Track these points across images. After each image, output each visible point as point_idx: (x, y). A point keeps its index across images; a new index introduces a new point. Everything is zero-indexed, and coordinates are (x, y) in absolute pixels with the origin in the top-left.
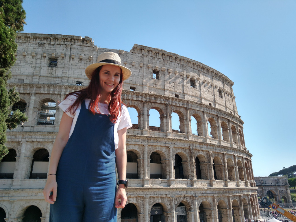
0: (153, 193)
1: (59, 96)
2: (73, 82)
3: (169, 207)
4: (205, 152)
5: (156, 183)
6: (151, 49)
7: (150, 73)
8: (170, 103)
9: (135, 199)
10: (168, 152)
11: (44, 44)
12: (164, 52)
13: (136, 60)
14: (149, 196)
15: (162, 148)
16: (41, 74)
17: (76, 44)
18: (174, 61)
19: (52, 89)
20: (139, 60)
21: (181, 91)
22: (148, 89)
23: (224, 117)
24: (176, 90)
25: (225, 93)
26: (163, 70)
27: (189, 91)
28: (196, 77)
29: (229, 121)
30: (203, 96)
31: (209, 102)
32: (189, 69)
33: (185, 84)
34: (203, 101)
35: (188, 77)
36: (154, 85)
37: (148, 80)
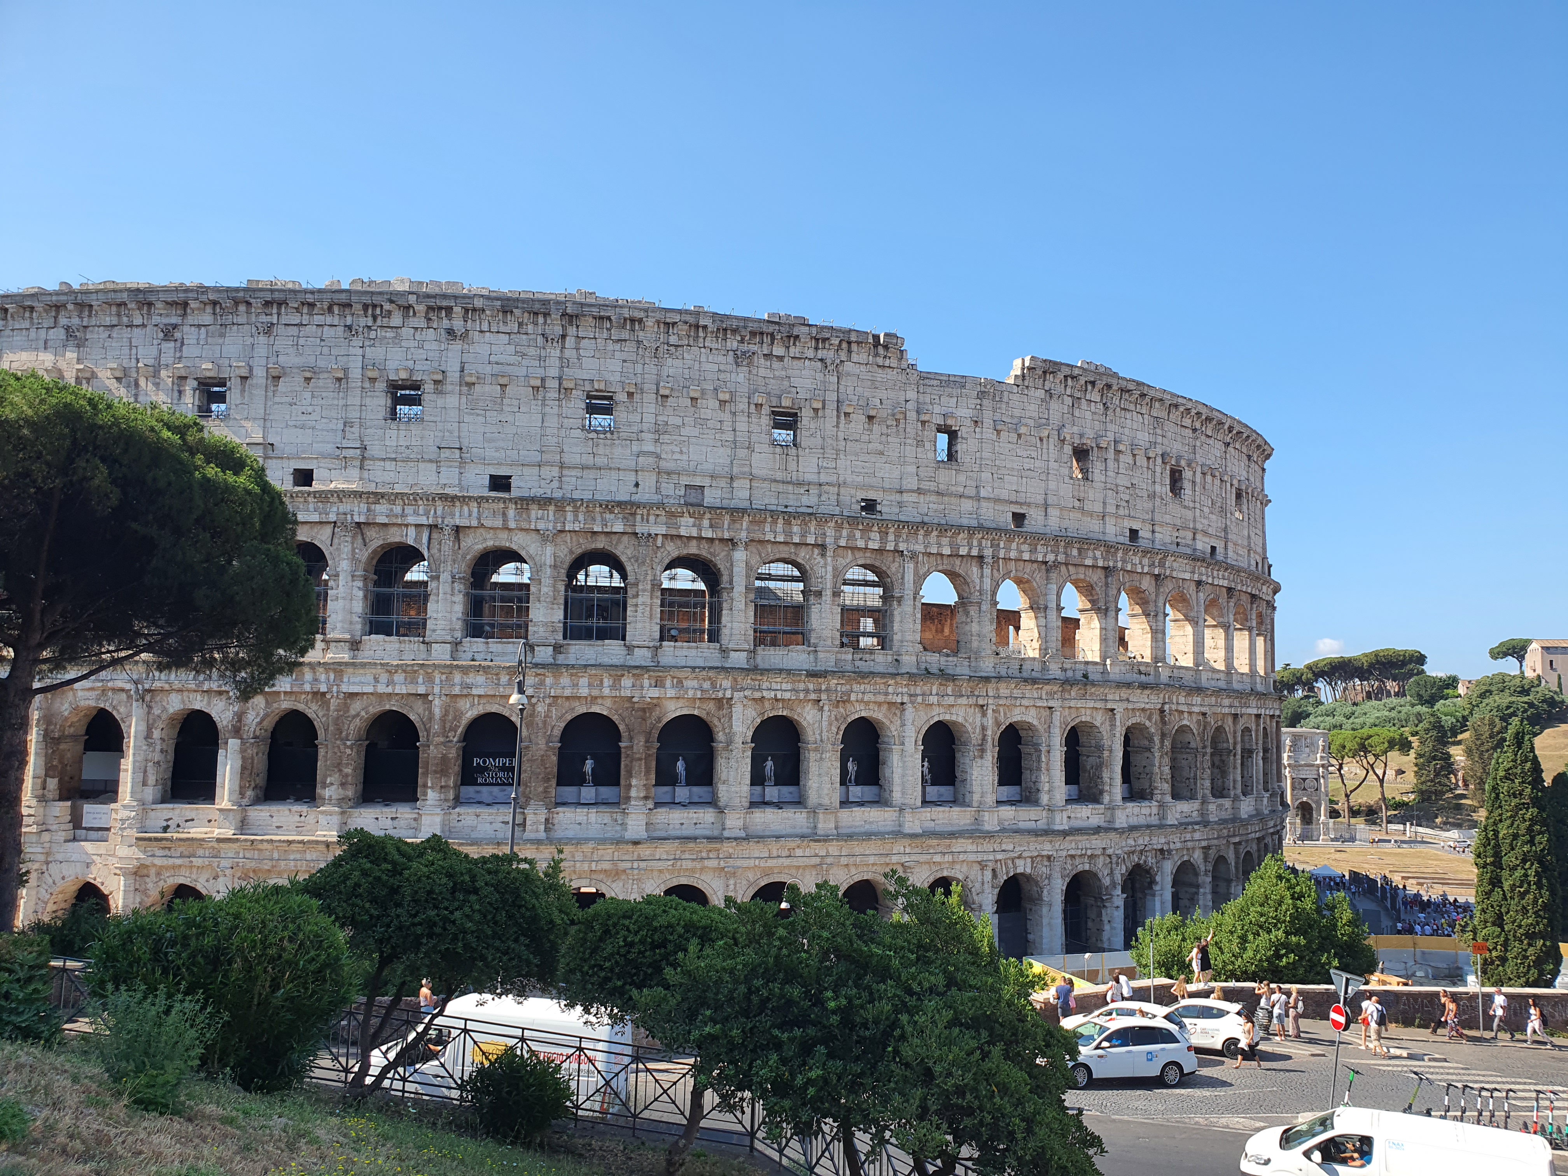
1: (816, 551)
2: (854, 500)
3: (1107, 881)
4: (1195, 718)
5: (1079, 815)
7: (1066, 460)
8: (1119, 565)
9: (1029, 860)
10: (1108, 723)
11: (754, 354)
12: (1108, 379)
14: (1064, 853)
15: (1097, 714)
16: (755, 471)
17: (855, 357)
20: (1035, 415)
21: (1146, 517)
22: (1060, 518)
23: (1244, 589)
24: (1132, 513)
25: (1250, 495)
26: (1103, 445)
27: (1166, 513)
28: (1187, 456)
29: (1253, 598)
30: (1201, 526)
31: (1213, 542)
32: (1169, 430)
33: (1158, 488)
34: (1199, 544)
35: (1165, 461)
36: (1077, 503)
37: (1062, 485)
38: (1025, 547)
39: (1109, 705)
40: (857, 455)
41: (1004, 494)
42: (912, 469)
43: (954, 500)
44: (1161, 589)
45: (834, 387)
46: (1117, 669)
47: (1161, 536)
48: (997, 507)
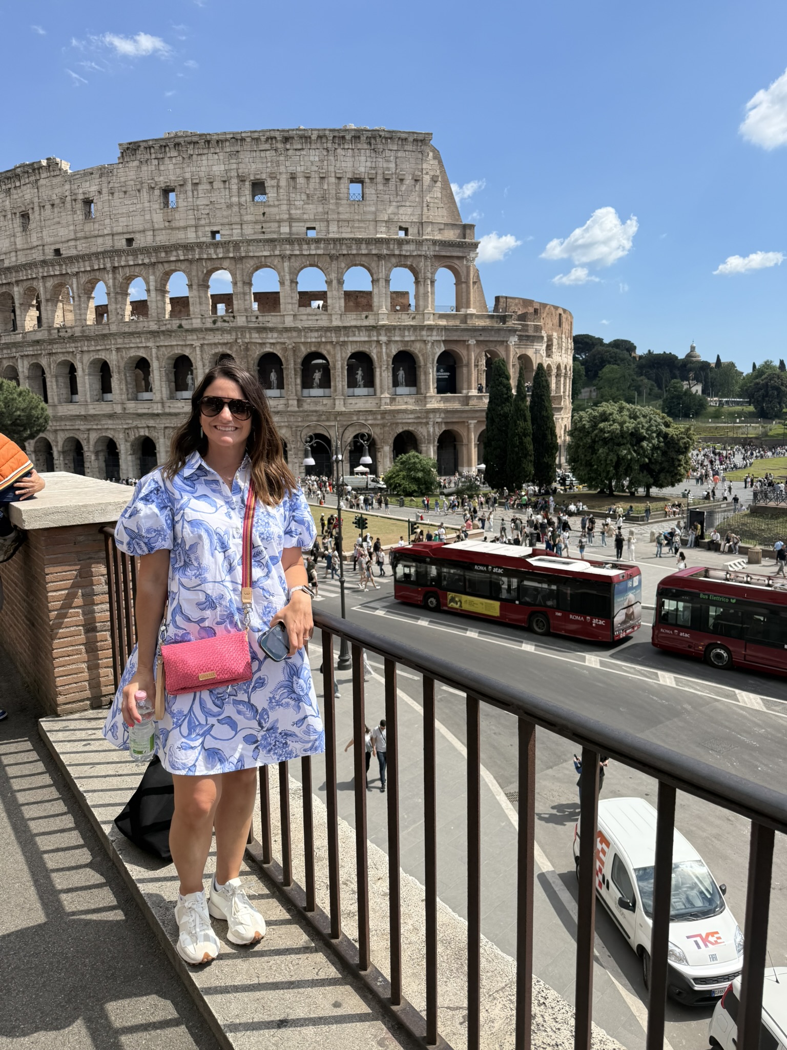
6: (151, 143)
7: (156, 198)
8: (197, 257)
11: (10, 189)
12: (177, 140)
13: (129, 178)
14: (163, 426)
15: (184, 348)
16: (19, 247)
17: (43, 176)
18: (206, 151)
19: (29, 272)
20: (134, 177)
21: (226, 221)
22: (154, 236)
23: (354, 252)
24: (212, 221)
25: (380, 178)
26: (182, 183)
27: (247, 214)
28: (268, 170)
29: (379, 257)
30: (287, 216)
31: (309, 225)
32: (246, 157)
33: (235, 199)
34: (285, 229)
35: (242, 179)
36: (167, 224)
37: (155, 216)
38: (130, 258)
39: (188, 343)
40: (49, 226)
41: (120, 230)
42: (72, 228)
43: (93, 239)
44: (238, 266)
45: (36, 195)
46: (199, 321)
47: (239, 231)
48: (116, 238)
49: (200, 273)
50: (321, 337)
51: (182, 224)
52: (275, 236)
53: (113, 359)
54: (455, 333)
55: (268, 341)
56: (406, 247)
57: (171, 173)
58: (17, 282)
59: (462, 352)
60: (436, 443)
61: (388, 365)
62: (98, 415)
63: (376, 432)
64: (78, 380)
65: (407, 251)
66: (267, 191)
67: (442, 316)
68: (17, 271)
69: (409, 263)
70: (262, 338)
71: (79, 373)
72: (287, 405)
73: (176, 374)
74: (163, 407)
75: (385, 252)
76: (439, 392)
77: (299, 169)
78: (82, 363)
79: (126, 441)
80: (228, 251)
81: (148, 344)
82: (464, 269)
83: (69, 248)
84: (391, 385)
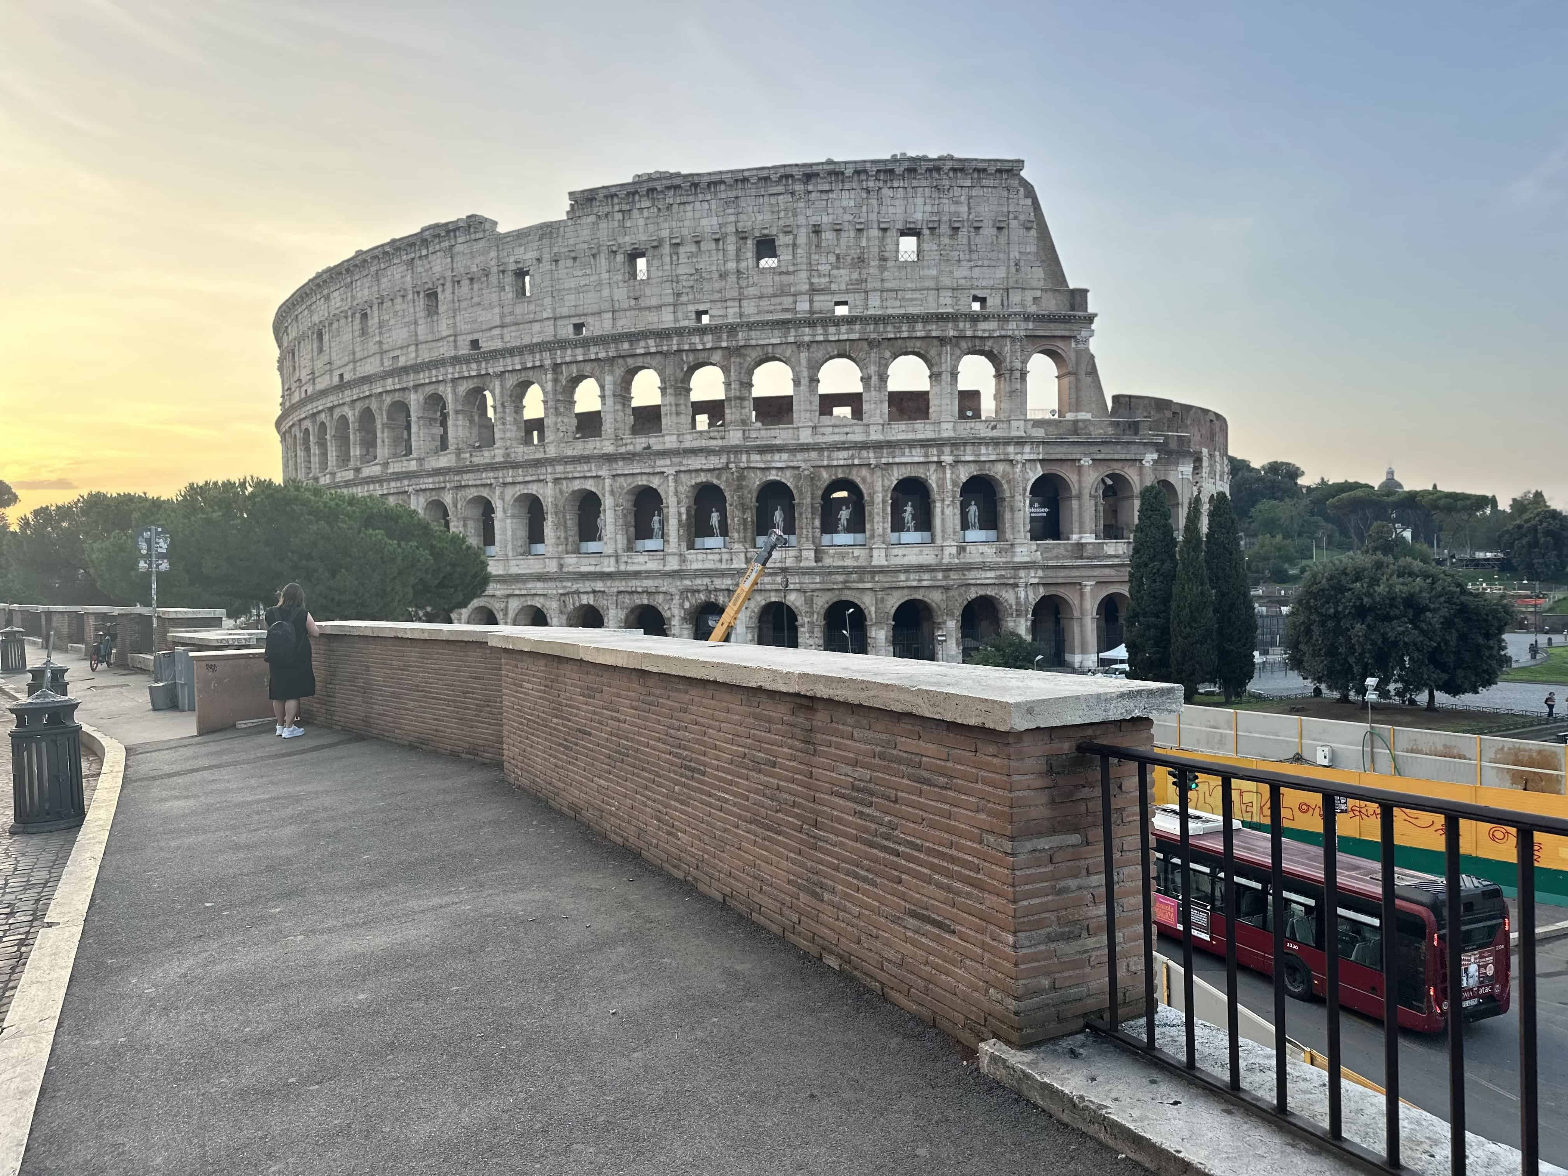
0: (624, 583)
6: (614, 190)
7: (618, 266)
9: (591, 596)
11: (413, 259)
12: (651, 185)
13: (581, 239)
14: (615, 590)
15: (651, 478)
16: (421, 338)
17: (460, 240)
18: (691, 199)
19: (434, 372)
20: (589, 238)
21: (717, 296)
22: (614, 319)
23: (905, 335)
24: (698, 296)
25: (945, 229)
26: (655, 244)
27: (747, 286)
28: (781, 222)
29: (943, 341)
30: (807, 287)
31: (838, 298)
32: (748, 204)
33: (732, 265)
34: (803, 306)
35: (742, 237)
36: (633, 302)
37: (616, 290)
38: (579, 351)
39: (658, 470)
40: (465, 309)
41: (565, 311)
42: (497, 310)
43: (527, 326)
44: (732, 360)
45: (450, 265)
46: (674, 438)
47: (737, 310)
48: (559, 323)
49: (678, 371)
50: (852, 457)
51: (654, 302)
52: (788, 316)
53: (547, 493)
54: (1059, 449)
55: (774, 465)
56: (983, 326)
57: (641, 230)
58: (416, 387)
59: (1072, 477)
60: (1030, 616)
61: (954, 497)
62: (524, 575)
63: (935, 598)
64: (497, 525)
65: (984, 331)
66: (778, 253)
67: (1038, 423)
68: (416, 372)
69: (987, 348)
70: (765, 462)
71: (498, 515)
72: (799, 558)
73: (636, 514)
74: (617, 562)
75: (952, 333)
76: (1033, 538)
77: (825, 219)
78: (503, 500)
79: (561, 612)
80: (720, 339)
81: (600, 473)
82: (1073, 355)
83: (492, 338)
84: (958, 527)
